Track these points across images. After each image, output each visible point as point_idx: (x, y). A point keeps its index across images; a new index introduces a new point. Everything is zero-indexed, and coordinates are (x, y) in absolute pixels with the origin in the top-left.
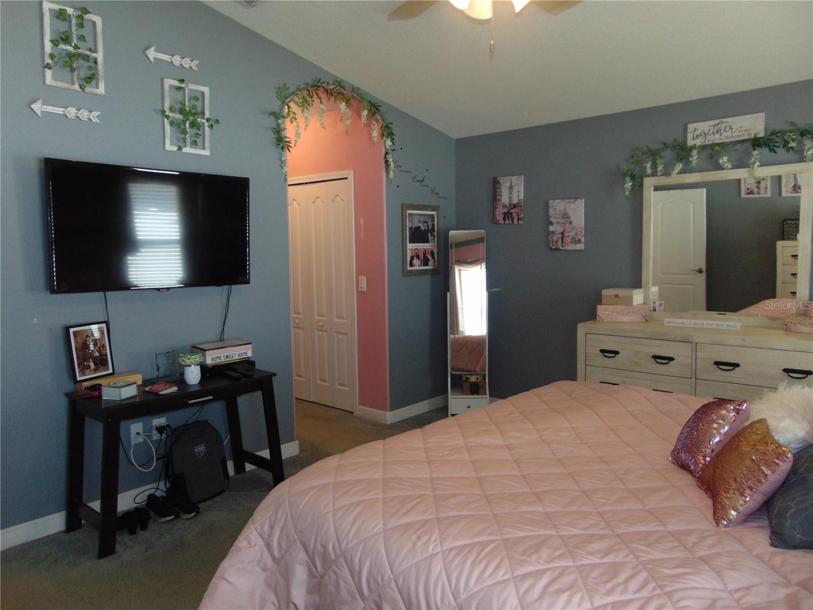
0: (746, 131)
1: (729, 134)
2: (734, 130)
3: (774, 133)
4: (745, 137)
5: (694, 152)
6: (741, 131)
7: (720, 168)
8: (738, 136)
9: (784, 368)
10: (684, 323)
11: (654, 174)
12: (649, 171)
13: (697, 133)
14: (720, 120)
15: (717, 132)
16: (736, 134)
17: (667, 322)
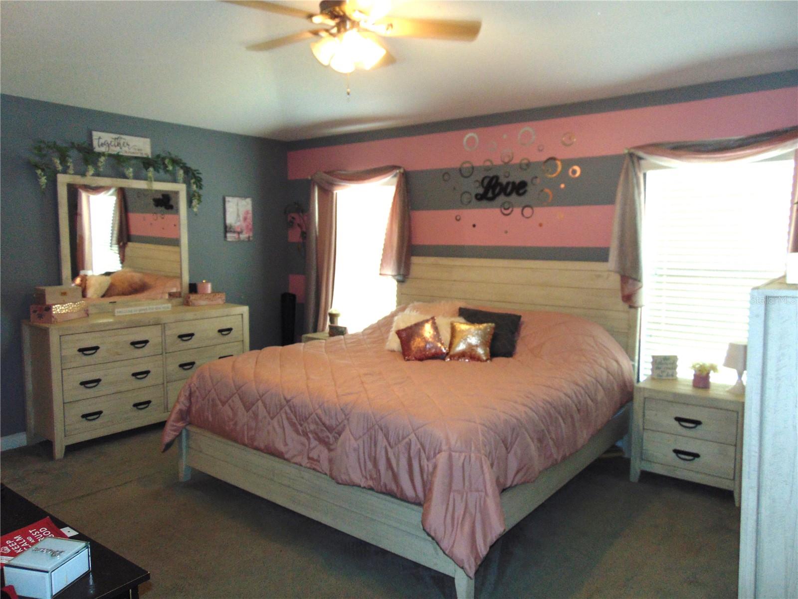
0: (139, 150)
1: (126, 149)
2: (130, 147)
3: (158, 156)
4: (139, 155)
5: (102, 159)
6: (135, 149)
7: (125, 177)
8: (133, 153)
9: (218, 329)
10: (131, 311)
11: (65, 172)
12: (60, 168)
13: (102, 141)
14: (118, 136)
15: (118, 145)
16: (132, 150)
17: (118, 312)
